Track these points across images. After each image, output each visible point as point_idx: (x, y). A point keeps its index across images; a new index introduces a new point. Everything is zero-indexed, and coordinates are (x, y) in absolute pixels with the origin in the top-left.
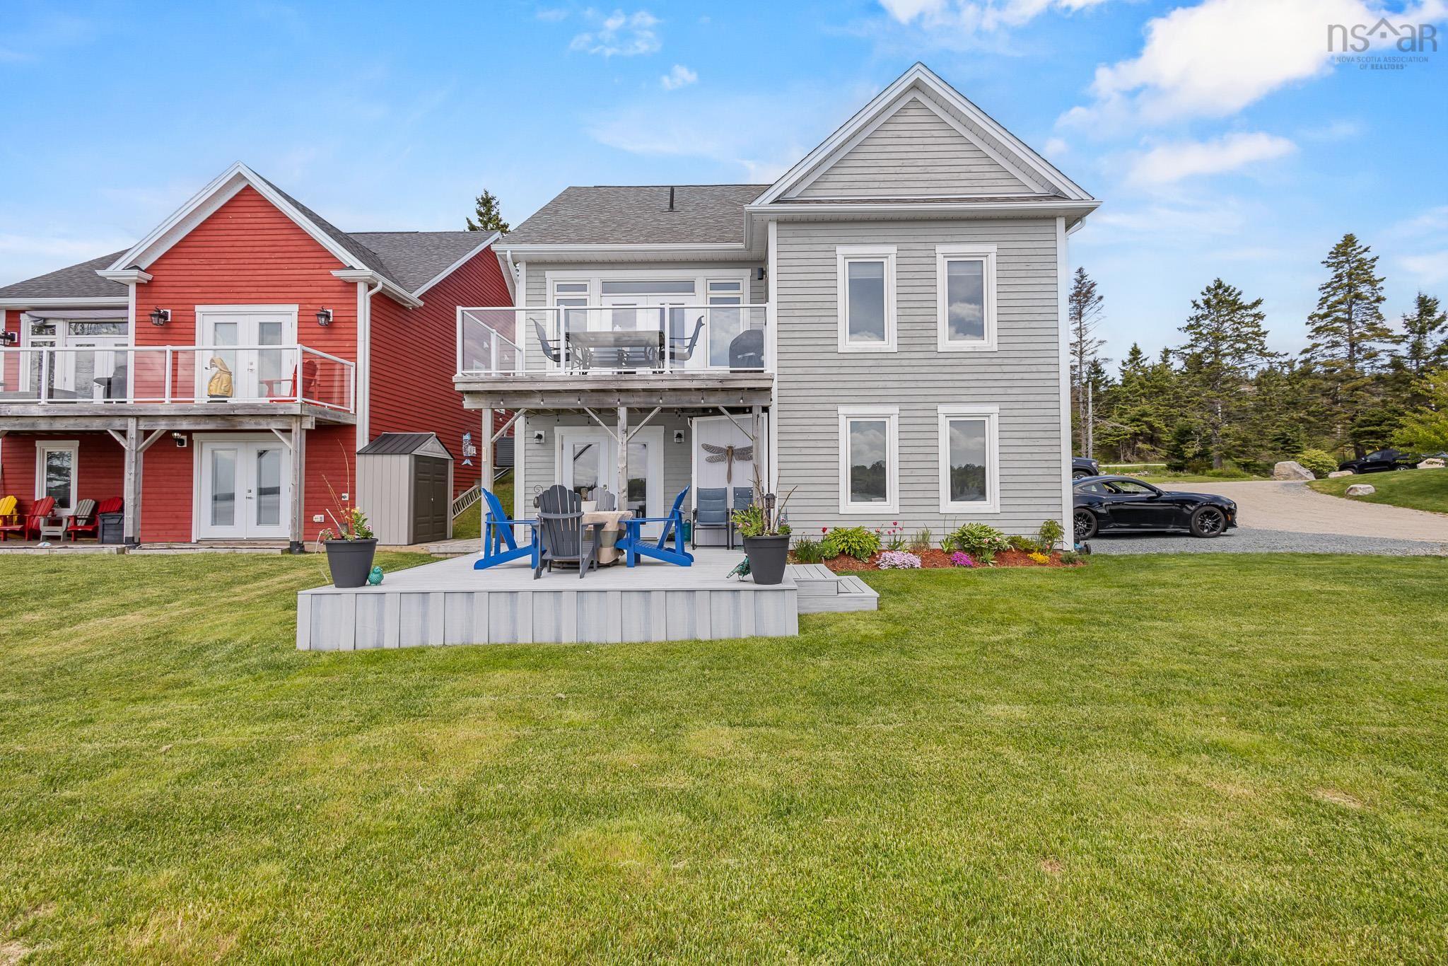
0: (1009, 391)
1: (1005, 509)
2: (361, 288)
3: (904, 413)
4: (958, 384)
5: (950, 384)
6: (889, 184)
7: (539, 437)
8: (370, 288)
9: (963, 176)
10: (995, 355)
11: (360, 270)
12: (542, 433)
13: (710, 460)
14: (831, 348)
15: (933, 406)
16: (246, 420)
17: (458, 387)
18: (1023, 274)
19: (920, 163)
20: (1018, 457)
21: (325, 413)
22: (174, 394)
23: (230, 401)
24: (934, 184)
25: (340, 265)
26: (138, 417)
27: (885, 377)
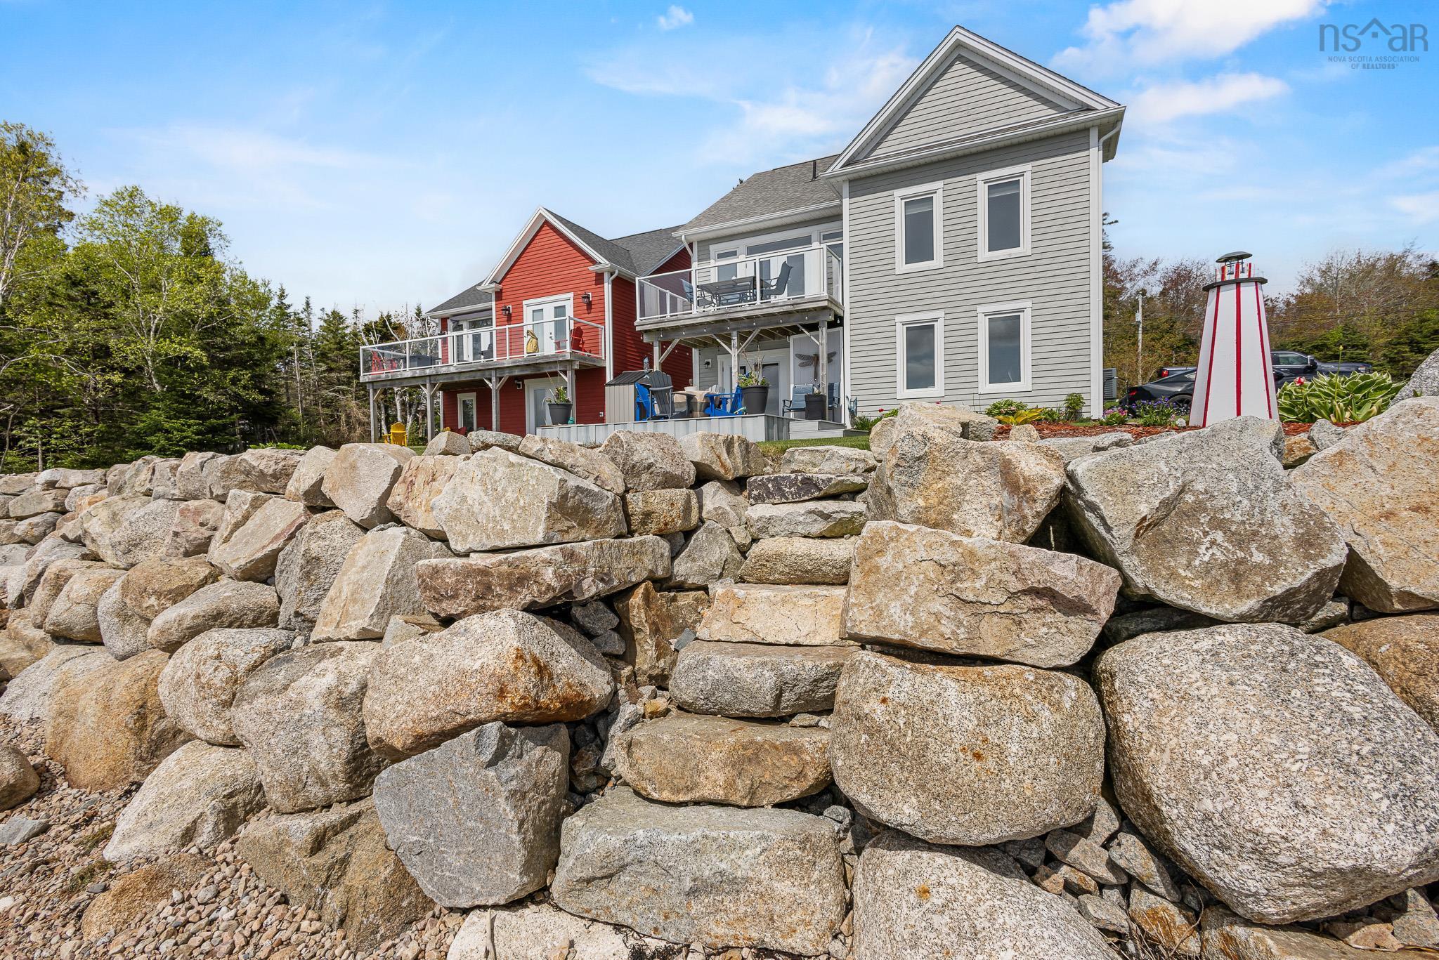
0: (1042, 287)
1: (1036, 387)
2: (606, 276)
3: (948, 316)
4: (995, 287)
5: (989, 288)
6: (938, 132)
7: (708, 363)
8: (612, 275)
9: (1001, 111)
10: (1030, 258)
11: (604, 263)
12: (710, 360)
13: (802, 365)
14: (890, 272)
15: (972, 308)
16: (545, 366)
17: (638, 329)
18: (1057, 184)
19: (964, 108)
20: (1049, 342)
21: (585, 359)
22: (511, 354)
23: (538, 354)
24: (975, 123)
25: (594, 262)
26: (496, 369)
27: (933, 289)
